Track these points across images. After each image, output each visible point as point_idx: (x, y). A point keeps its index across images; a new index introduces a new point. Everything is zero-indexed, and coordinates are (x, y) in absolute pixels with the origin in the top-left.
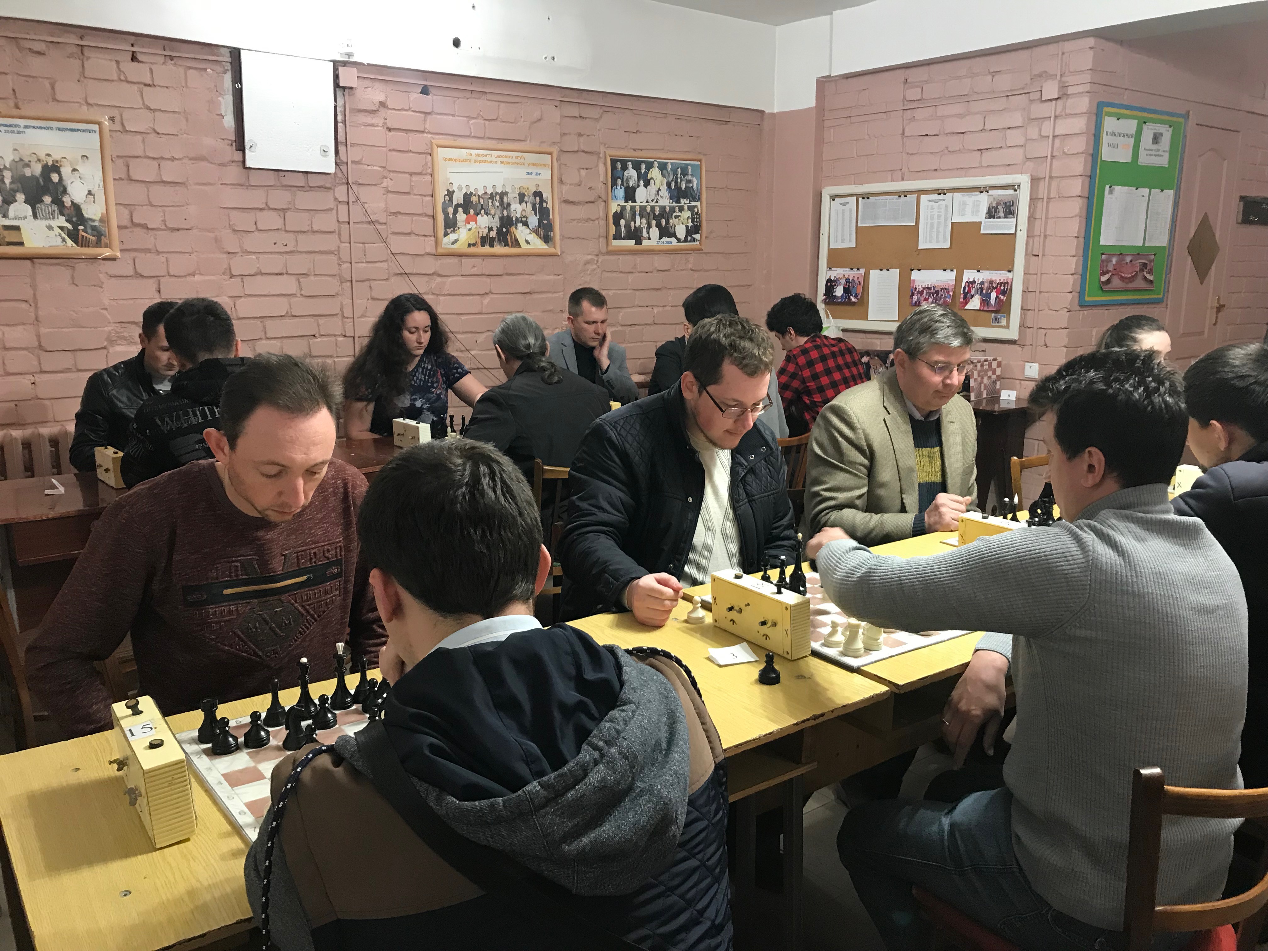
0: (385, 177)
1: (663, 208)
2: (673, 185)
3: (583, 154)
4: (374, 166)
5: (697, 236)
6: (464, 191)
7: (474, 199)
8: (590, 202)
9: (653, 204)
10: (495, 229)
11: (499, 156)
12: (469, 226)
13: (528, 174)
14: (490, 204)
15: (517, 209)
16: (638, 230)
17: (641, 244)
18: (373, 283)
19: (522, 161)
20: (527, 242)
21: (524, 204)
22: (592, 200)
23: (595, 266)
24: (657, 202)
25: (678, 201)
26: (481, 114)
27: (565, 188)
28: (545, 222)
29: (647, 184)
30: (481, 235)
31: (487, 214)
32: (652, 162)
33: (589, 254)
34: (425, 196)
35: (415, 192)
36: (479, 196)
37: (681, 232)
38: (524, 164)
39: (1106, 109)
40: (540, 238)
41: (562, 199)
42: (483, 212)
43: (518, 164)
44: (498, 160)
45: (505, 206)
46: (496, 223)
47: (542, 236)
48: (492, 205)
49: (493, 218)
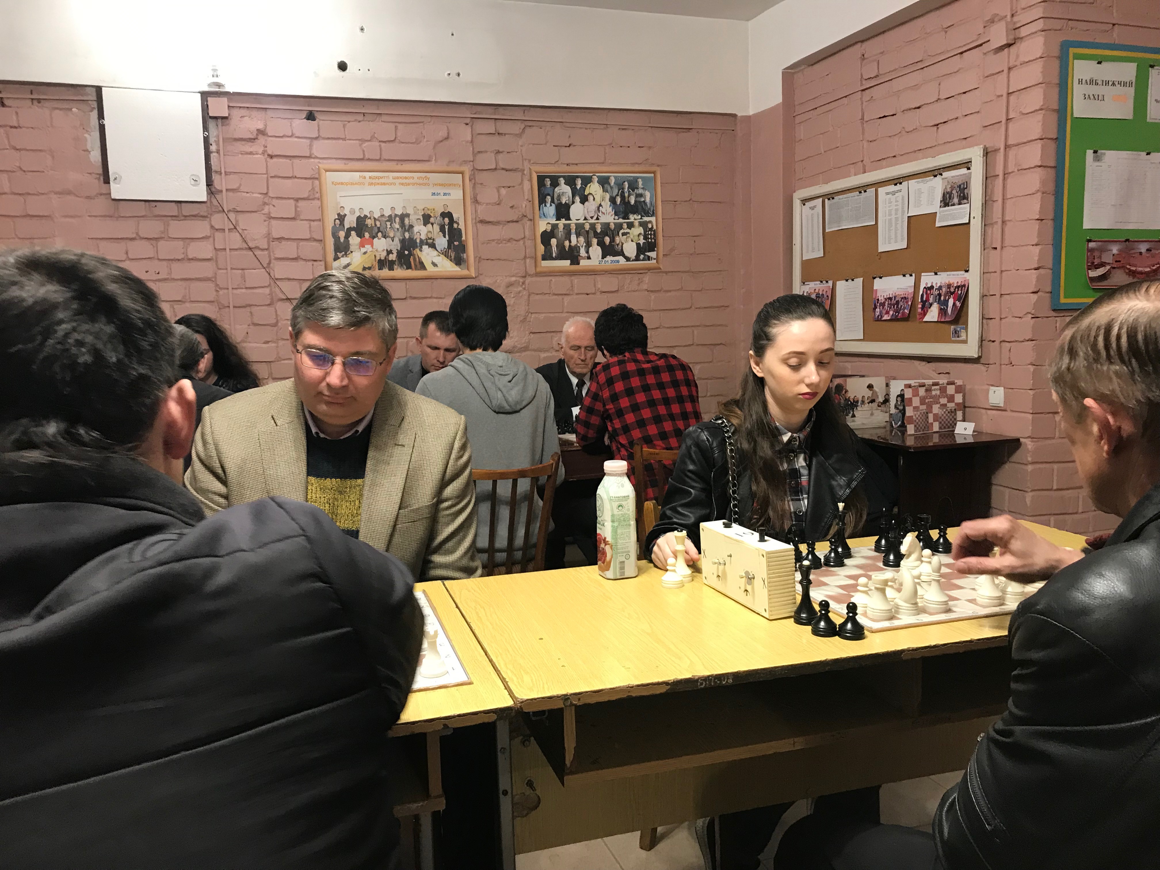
0: (265, 204)
1: (607, 225)
2: (618, 200)
3: (504, 172)
4: (253, 193)
5: (653, 254)
6: (357, 214)
7: (369, 222)
8: (513, 222)
9: (593, 221)
10: (395, 252)
11: (398, 178)
12: (363, 250)
13: (434, 194)
14: (389, 226)
15: (421, 231)
16: (577, 248)
17: (578, 264)
18: (254, 309)
19: (425, 181)
20: (435, 265)
21: (430, 226)
22: (515, 219)
23: (520, 289)
24: (597, 219)
25: (626, 217)
26: (376, 135)
27: (480, 208)
28: (456, 243)
29: (584, 200)
30: (378, 258)
31: (385, 237)
32: (591, 177)
33: (513, 276)
34: (314, 221)
35: (302, 217)
36: (375, 219)
37: (630, 249)
38: (428, 185)
39: (1072, 51)
40: (451, 260)
41: (478, 219)
42: (380, 234)
43: (420, 184)
44: (397, 181)
45: (407, 228)
46: (396, 246)
47: (453, 257)
48: (391, 227)
49: (393, 241)
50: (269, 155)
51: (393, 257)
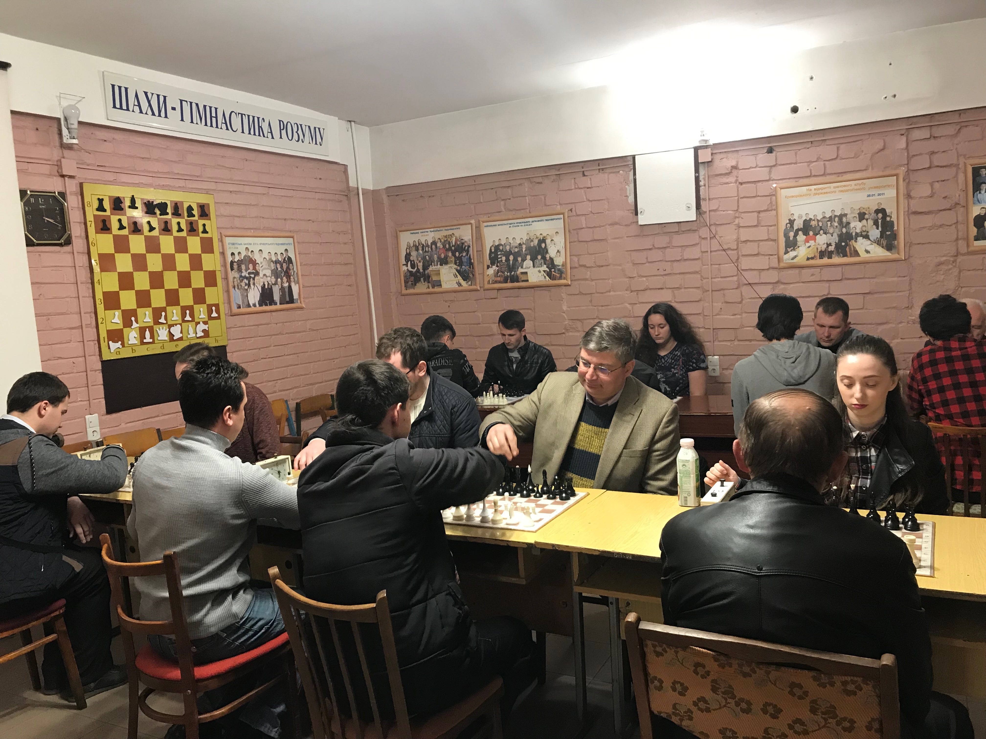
0: (736, 217)
3: (938, 168)
4: (728, 211)
6: (804, 218)
7: (813, 223)
8: (945, 210)
10: (834, 244)
11: (838, 187)
12: (808, 245)
13: (869, 196)
14: (829, 225)
15: (856, 226)
18: (726, 291)
19: (862, 186)
20: (867, 252)
21: (864, 221)
22: (948, 207)
26: (821, 157)
27: (912, 202)
28: (888, 233)
30: (819, 250)
31: (825, 233)
33: (944, 256)
34: (771, 226)
35: (762, 224)
36: (818, 220)
38: (864, 189)
40: (883, 247)
41: (910, 211)
42: (822, 232)
43: (857, 190)
44: (837, 189)
45: (844, 225)
46: (834, 239)
47: (884, 245)
48: (831, 226)
49: (832, 236)
50: (740, 183)
51: (832, 248)
